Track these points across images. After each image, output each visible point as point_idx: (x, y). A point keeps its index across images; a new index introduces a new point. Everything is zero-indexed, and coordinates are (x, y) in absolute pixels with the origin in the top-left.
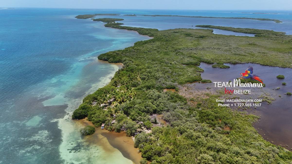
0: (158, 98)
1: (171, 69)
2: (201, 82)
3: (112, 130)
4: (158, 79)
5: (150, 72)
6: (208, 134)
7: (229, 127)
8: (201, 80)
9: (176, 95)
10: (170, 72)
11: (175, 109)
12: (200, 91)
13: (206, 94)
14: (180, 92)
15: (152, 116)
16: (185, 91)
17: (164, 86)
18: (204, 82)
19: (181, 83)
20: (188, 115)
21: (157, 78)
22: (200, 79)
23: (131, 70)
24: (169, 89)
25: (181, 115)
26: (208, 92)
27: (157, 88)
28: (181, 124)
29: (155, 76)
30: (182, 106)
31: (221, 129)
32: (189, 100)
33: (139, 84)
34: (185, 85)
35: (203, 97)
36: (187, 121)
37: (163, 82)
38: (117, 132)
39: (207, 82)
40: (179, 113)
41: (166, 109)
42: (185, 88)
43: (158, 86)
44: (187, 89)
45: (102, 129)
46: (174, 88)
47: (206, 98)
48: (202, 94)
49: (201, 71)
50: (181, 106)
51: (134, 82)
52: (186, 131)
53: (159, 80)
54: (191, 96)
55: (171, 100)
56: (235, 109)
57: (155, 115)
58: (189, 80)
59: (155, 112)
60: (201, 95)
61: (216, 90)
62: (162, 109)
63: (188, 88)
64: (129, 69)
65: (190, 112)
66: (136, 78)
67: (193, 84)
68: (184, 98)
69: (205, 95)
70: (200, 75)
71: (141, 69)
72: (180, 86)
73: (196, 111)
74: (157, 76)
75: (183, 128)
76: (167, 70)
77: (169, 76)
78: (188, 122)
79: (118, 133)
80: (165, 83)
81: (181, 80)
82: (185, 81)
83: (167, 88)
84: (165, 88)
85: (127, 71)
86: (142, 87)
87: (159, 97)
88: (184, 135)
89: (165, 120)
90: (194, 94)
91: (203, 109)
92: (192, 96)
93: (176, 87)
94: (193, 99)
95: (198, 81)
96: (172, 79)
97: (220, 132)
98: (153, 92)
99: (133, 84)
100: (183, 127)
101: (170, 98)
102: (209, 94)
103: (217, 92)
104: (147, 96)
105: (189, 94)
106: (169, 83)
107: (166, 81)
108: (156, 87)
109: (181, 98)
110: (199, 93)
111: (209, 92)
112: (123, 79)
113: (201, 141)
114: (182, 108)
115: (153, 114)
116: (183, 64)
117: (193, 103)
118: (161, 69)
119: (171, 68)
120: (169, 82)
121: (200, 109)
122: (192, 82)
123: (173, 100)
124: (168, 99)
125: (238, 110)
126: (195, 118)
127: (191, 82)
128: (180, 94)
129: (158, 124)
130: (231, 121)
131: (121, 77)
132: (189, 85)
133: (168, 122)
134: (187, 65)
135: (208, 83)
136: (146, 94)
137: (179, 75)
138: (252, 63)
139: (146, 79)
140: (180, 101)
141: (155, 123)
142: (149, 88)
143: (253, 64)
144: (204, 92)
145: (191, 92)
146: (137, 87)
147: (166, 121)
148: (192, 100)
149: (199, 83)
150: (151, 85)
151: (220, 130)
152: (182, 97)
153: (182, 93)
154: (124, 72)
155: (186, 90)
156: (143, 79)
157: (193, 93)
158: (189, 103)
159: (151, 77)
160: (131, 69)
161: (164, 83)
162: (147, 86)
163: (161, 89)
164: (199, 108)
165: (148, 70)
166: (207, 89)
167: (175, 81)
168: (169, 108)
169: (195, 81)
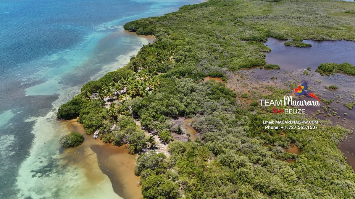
0: (191, 93)
1: (222, 46)
2: (263, 67)
3: (109, 141)
4: (200, 61)
5: (189, 51)
6: (259, 160)
7: (298, 146)
8: (265, 64)
9: (220, 87)
10: (220, 51)
11: (214, 110)
12: (260, 83)
13: (269, 88)
14: (229, 82)
15: (177, 120)
16: (236, 82)
17: (206, 72)
18: (268, 68)
19: (233, 69)
20: (233, 122)
21: (198, 60)
22: (263, 63)
23: (163, 46)
24: (213, 77)
25: (221, 122)
26: (271, 84)
27: (195, 75)
28: (219, 137)
29: (196, 57)
30: (226, 107)
31: (283, 151)
32: (240, 96)
33: (169, 68)
34: (239, 71)
35: (262, 92)
36: (229, 132)
37: (206, 66)
38: (115, 145)
39: (273, 69)
40: (218, 119)
41: (200, 110)
42: (237, 76)
43: (197, 72)
44: (239, 78)
45: (95, 138)
46: (220, 76)
47: (268, 94)
48: (263, 87)
49: (266, 50)
50: (224, 105)
51: (162, 65)
52: (223, 152)
53: (201, 63)
54: (245, 89)
55: (211, 96)
56: (312, 114)
57: (181, 119)
58: (245, 64)
59: (182, 114)
60: (261, 89)
61: (285, 82)
62: (193, 110)
63: (242, 77)
64: (160, 45)
65: (237, 117)
66: (168, 59)
67: (251, 71)
68: (233, 92)
69: (267, 90)
70: (264, 57)
71: (177, 45)
72: (229, 73)
73: (247, 117)
74: (198, 56)
75: (220, 145)
76: (215, 48)
77: (216, 57)
78: (230, 135)
79: (117, 147)
80: (208, 68)
81: (234, 64)
82: (240, 66)
83: (211, 76)
84: (206, 76)
85: (157, 47)
86: (172, 73)
87: (193, 90)
88: (220, 157)
89: (194, 128)
90: (250, 87)
91: (259, 113)
92: (245, 91)
93: (224, 75)
94: (246, 95)
95: (259, 66)
96: (220, 62)
97: (281, 155)
98: (186, 81)
99: (161, 68)
100: (221, 143)
101: (211, 92)
102: (272, 88)
103: (286, 85)
104: (176, 88)
105: (242, 87)
106: (214, 68)
107: (211, 65)
108: (194, 73)
109: (226, 93)
110: (257, 86)
111: (273, 84)
112: (148, 59)
113: (244, 173)
114: (226, 110)
115: (179, 118)
116: (242, 40)
117: (245, 101)
118: (207, 46)
119: (222, 44)
120: (214, 66)
121: (254, 113)
122: (250, 68)
123: (214, 96)
124: (208, 94)
125: (316, 117)
126: (243, 128)
127: (248, 67)
128: (227, 86)
129: (183, 134)
130: (302, 137)
131: (145, 57)
132: (245, 72)
133: (199, 132)
134: (247, 40)
135: (275, 69)
136: (176, 85)
137: (232, 56)
138: (347, 40)
139: (182, 61)
140: (224, 97)
141: (179, 132)
142: (182, 74)
143: (349, 41)
144: (265, 83)
145: (245, 83)
146: (166, 72)
147: (197, 130)
148: (245, 97)
149: (261, 69)
150: (187, 70)
151: (281, 152)
152: (230, 91)
153: (231, 85)
154: (153, 48)
155: (238, 80)
156: (178, 61)
157: (248, 85)
158: (238, 101)
159: (188, 59)
160: (163, 44)
161: (206, 68)
162: (181, 72)
163: (201, 76)
164: (253, 110)
165: (188, 47)
166: (271, 79)
167: (224, 65)
168: (206, 109)
169: (254, 66)
